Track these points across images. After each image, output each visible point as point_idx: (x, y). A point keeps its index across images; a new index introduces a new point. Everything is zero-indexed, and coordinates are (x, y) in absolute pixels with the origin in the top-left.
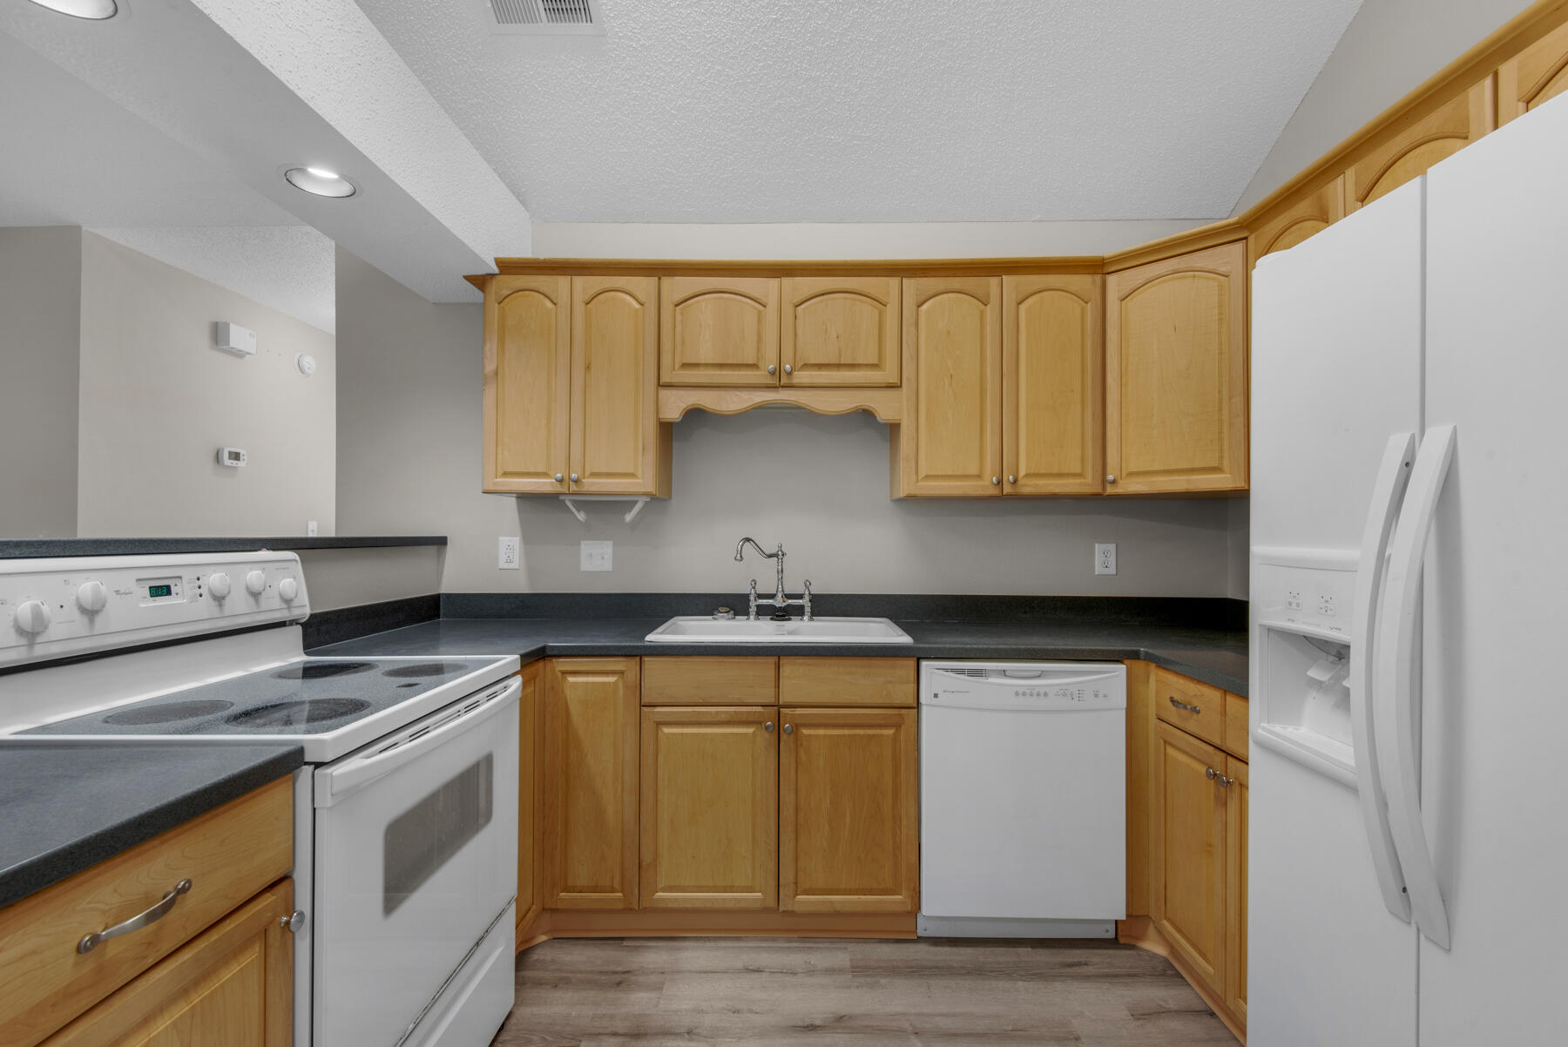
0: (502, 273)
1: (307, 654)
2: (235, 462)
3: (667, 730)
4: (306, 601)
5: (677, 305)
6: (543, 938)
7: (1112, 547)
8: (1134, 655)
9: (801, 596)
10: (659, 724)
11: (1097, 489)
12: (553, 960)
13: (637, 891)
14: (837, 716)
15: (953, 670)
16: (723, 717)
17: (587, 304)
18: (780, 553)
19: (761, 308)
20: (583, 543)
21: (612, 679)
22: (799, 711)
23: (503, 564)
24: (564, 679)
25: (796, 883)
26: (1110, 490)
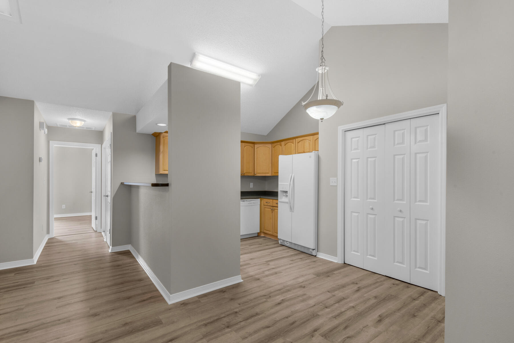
7: (253, 183)
8: (261, 197)
11: (253, 175)
26: (255, 175)
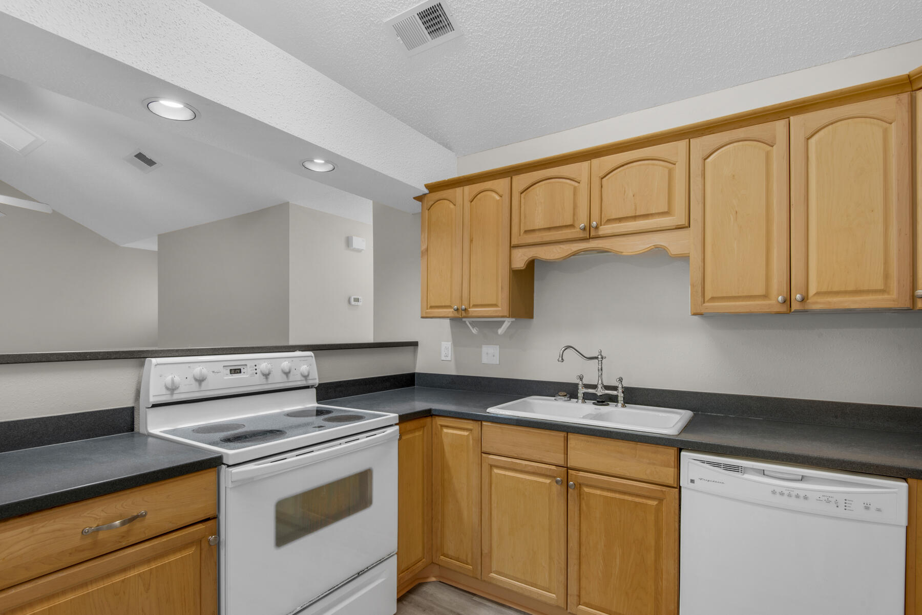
0: (430, 192)
1: (318, 403)
2: (356, 303)
3: (496, 471)
4: (317, 377)
5: (521, 193)
6: (433, 579)
9: (615, 388)
10: (491, 466)
11: (904, 304)
12: (432, 595)
13: (479, 568)
14: (608, 482)
15: (709, 463)
16: (529, 469)
17: (471, 202)
18: (600, 356)
19: (576, 184)
20: (483, 346)
21: (466, 433)
22: (581, 474)
23: (443, 358)
24: (442, 430)
25: (579, 596)
